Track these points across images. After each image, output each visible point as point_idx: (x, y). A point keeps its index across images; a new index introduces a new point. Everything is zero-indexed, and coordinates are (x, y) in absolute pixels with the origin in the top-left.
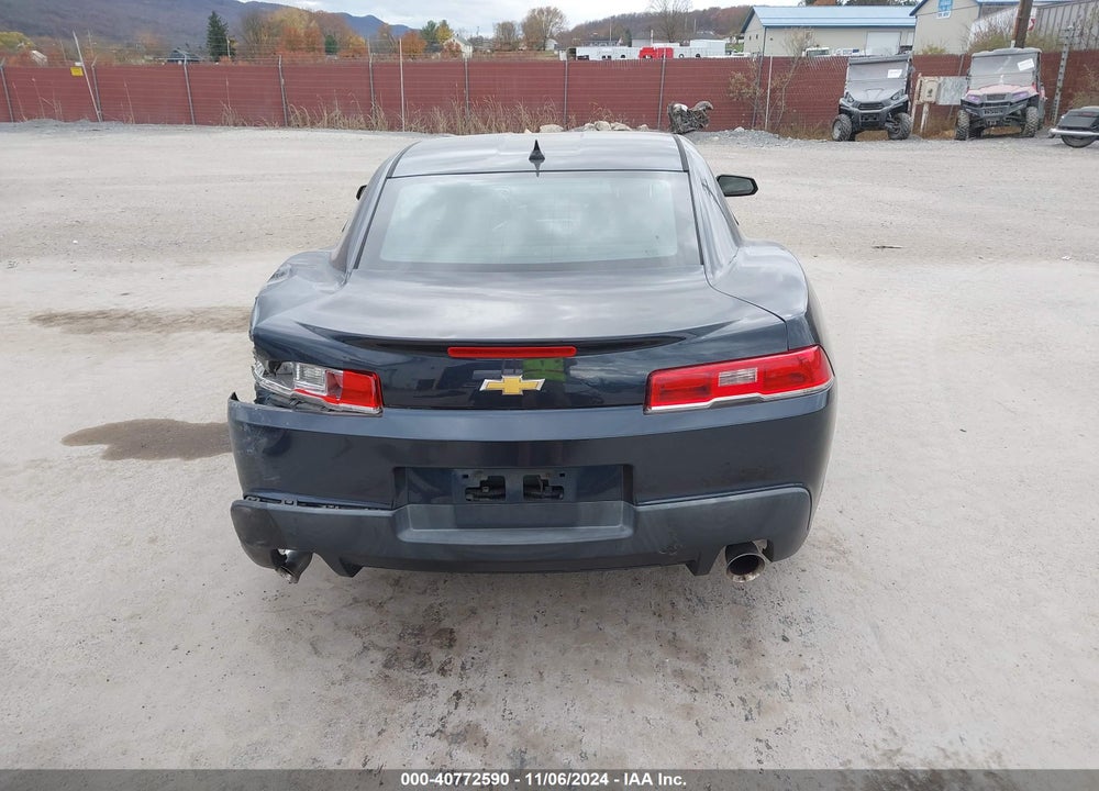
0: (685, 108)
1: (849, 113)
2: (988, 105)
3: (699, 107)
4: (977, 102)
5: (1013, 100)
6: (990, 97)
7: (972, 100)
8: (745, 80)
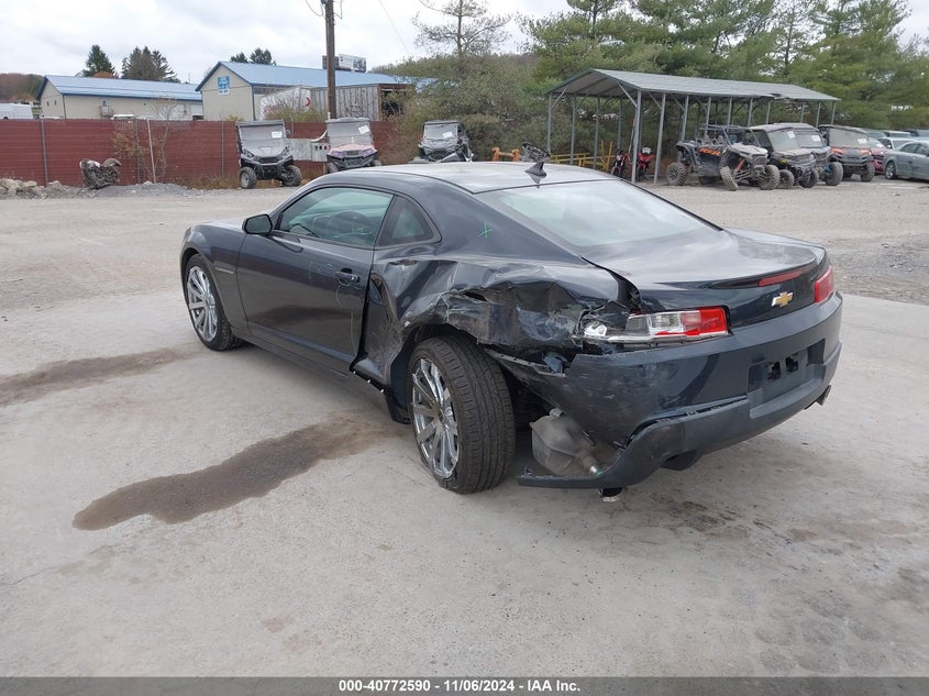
0: (98, 164)
1: (252, 166)
2: (348, 159)
3: (109, 163)
4: (341, 157)
5: (365, 155)
6: (349, 153)
7: (336, 155)
8: (127, 140)
